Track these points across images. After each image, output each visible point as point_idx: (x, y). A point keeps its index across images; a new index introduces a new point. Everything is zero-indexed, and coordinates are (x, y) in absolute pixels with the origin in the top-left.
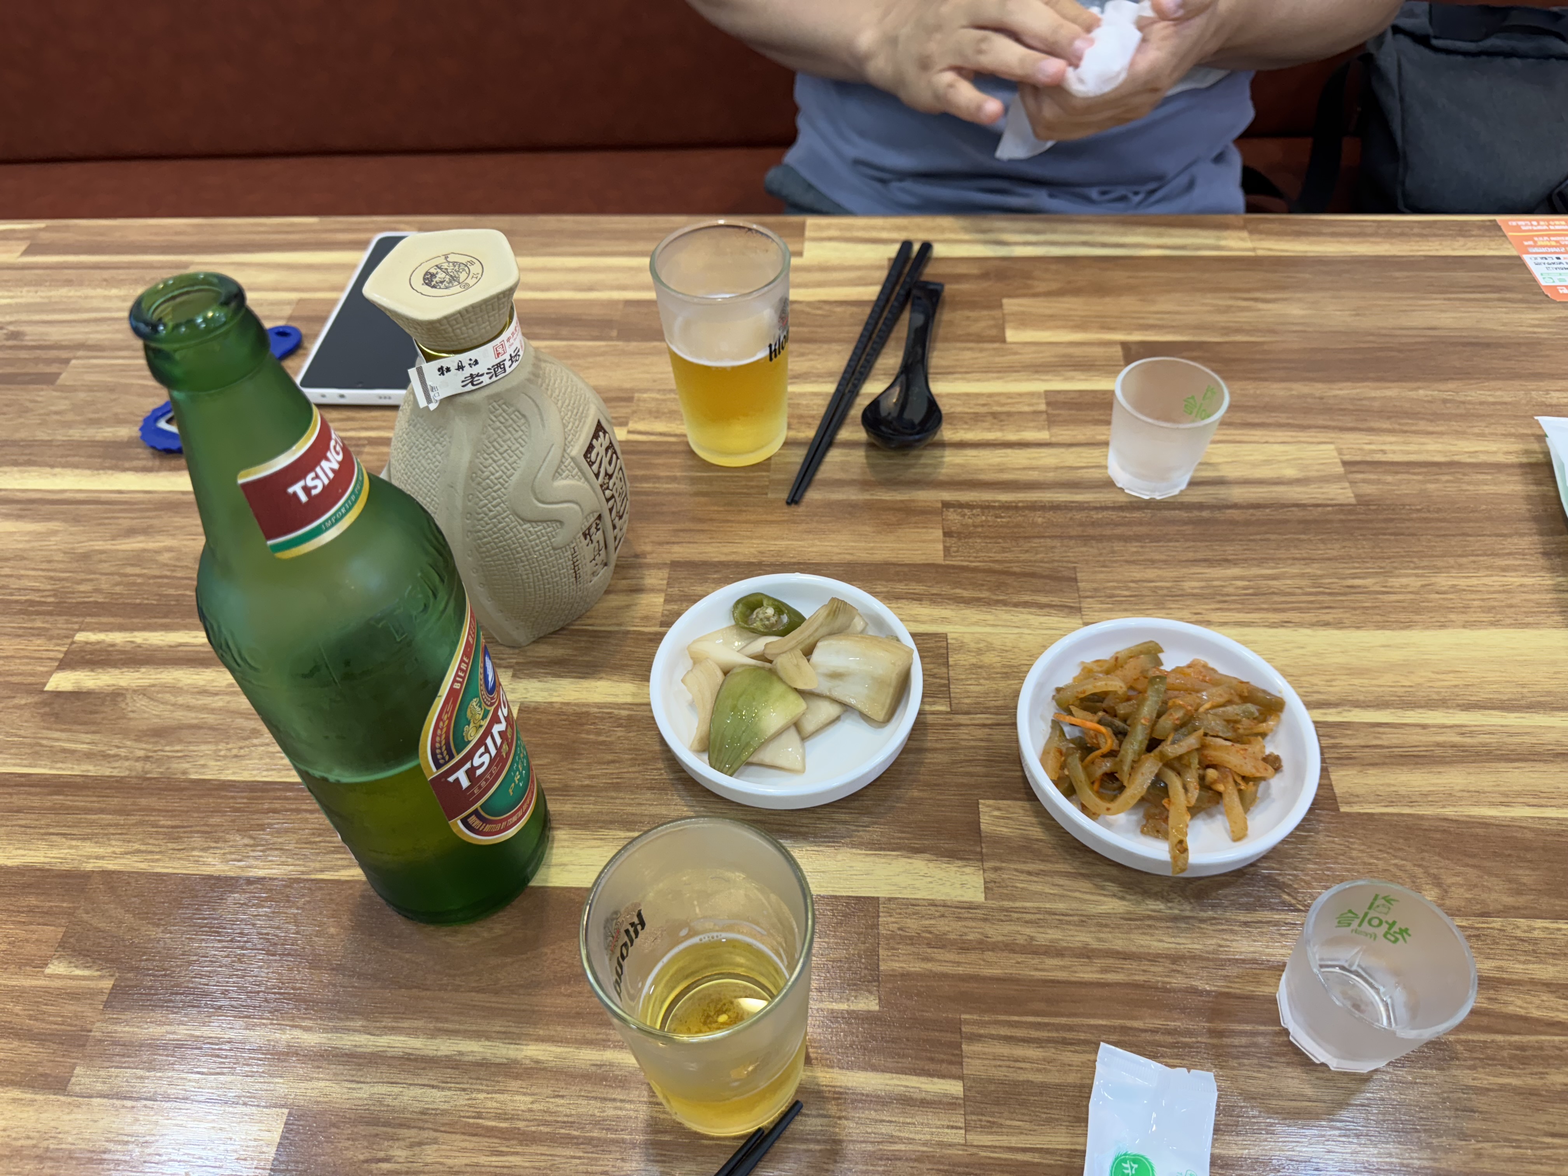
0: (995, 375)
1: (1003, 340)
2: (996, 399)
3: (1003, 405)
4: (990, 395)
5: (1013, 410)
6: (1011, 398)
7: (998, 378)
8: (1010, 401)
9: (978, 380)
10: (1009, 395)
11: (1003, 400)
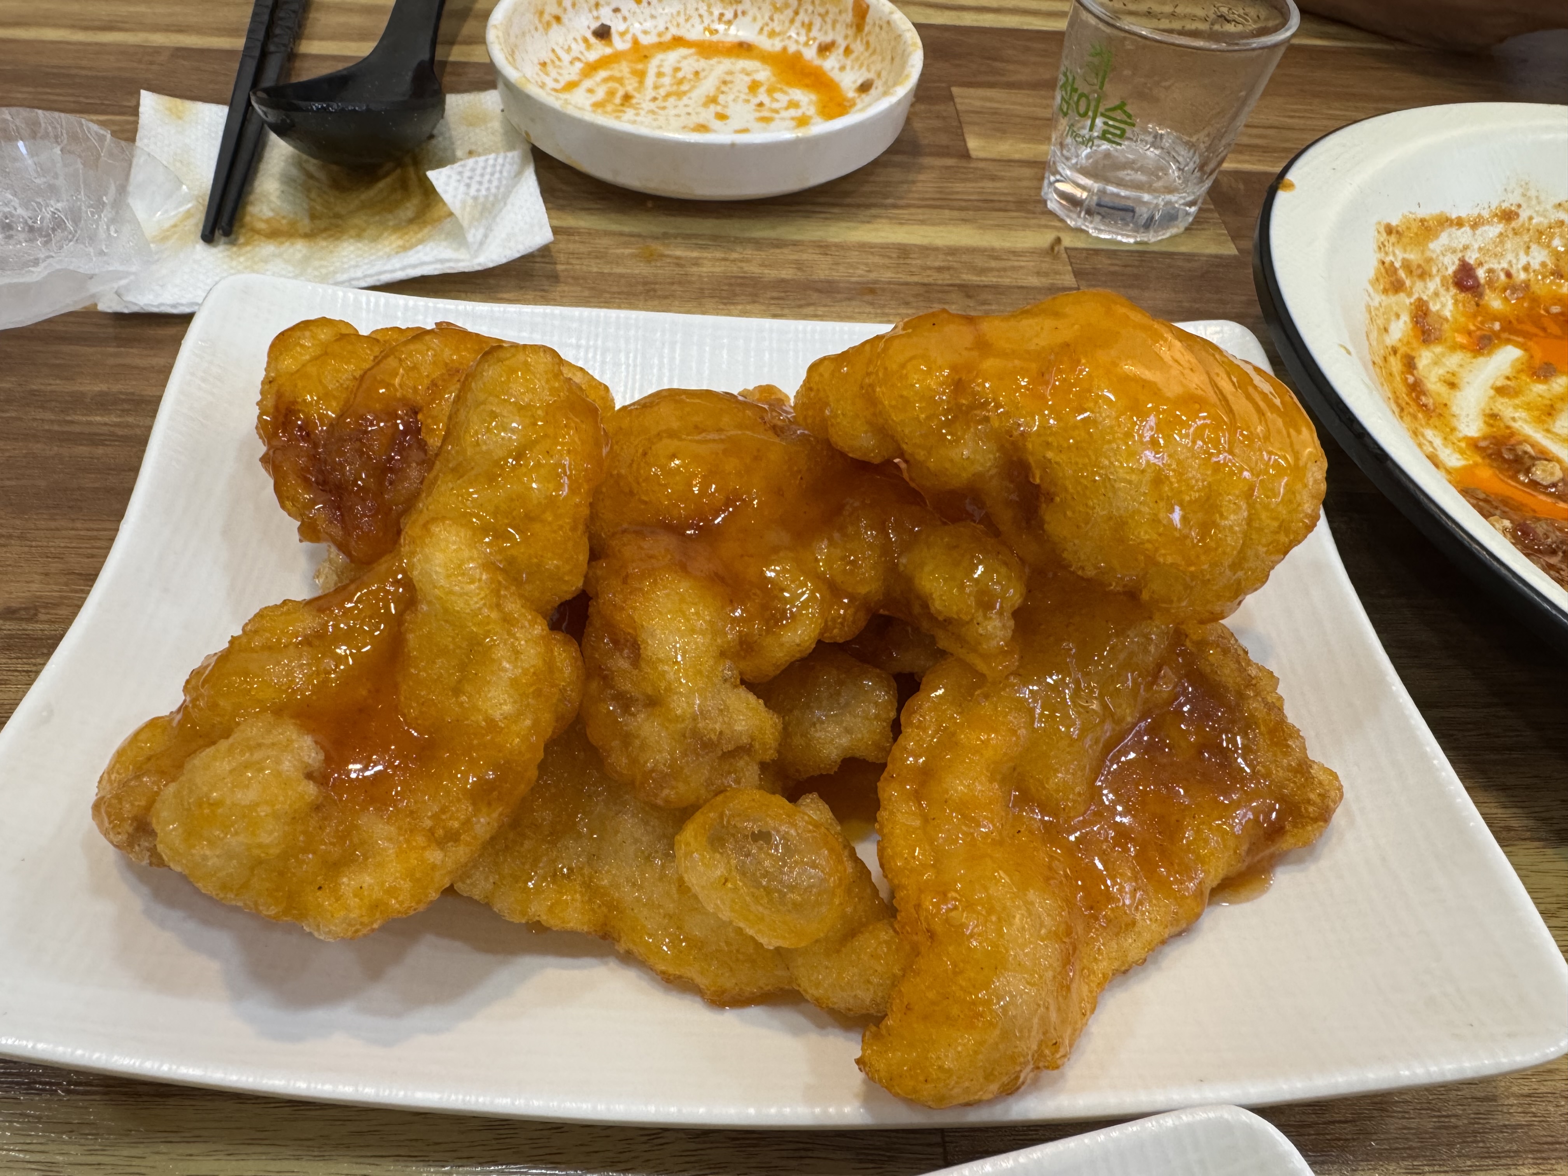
0: (956, 214)
1: (966, 155)
2: (965, 258)
3: (983, 271)
4: (952, 251)
5: (1006, 281)
6: (996, 258)
7: (965, 221)
8: (993, 264)
9: (922, 222)
10: (992, 254)
11: (980, 262)
